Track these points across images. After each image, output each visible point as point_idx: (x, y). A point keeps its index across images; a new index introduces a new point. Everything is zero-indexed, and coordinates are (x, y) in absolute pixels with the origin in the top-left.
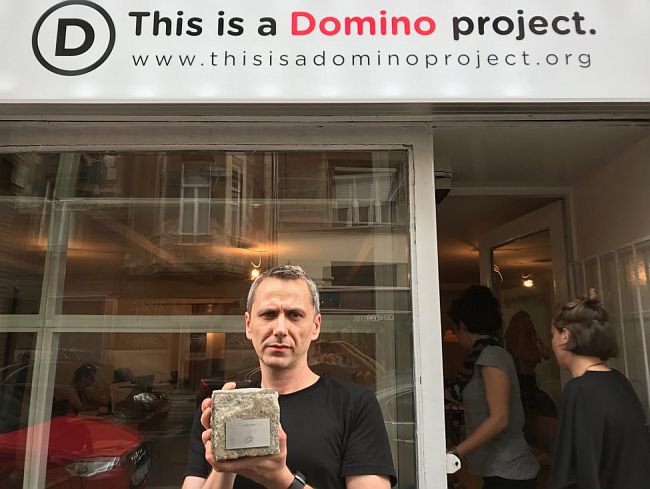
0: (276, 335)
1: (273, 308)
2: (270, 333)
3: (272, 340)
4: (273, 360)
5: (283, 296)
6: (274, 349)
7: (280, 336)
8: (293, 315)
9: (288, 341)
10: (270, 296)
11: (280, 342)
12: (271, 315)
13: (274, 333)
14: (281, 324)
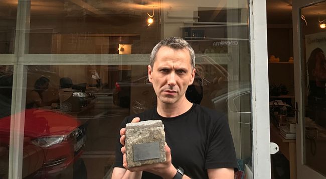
0: (169, 85)
1: (167, 67)
2: (166, 82)
3: (166, 87)
4: (166, 99)
5: (174, 60)
6: (167, 93)
7: (172, 86)
8: (180, 72)
9: (176, 88)
10: (165, 59)
11: (172, 89)
12: (166, 71)
13: (168, 83)
14: (172, 78)
